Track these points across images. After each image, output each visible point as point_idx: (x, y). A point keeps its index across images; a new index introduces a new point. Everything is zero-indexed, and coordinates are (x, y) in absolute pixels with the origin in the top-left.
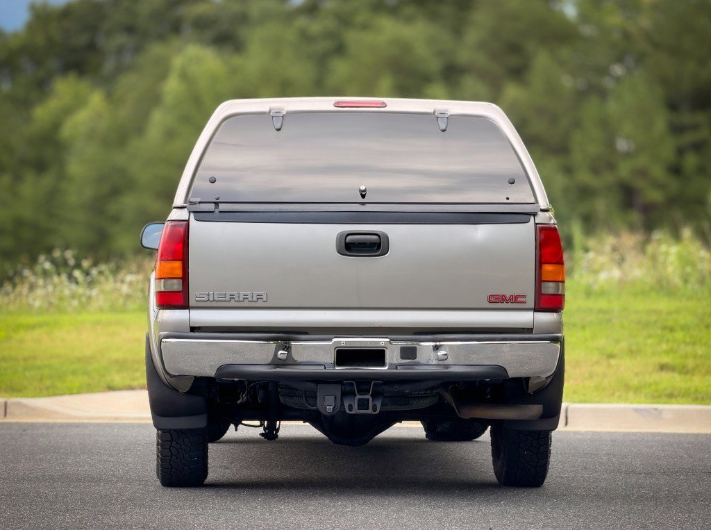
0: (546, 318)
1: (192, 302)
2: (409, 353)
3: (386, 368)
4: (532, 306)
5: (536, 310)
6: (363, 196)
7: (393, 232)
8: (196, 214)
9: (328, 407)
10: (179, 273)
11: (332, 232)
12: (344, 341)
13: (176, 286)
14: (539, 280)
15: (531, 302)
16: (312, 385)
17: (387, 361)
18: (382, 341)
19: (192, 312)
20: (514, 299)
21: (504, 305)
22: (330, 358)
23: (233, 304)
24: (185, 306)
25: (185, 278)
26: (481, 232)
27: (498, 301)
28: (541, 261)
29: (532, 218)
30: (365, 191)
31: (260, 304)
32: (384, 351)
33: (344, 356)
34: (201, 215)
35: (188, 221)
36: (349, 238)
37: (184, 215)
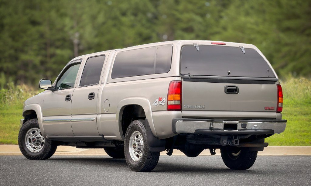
0: (278, 114)
1: (183, 109)
2: (244, 126)
3: (238, 130)
4: (276, 111)
6: (229, 74)
7: (240, 86)
8: (184, 79)
9: (225, 143)
10: (179, 99)
11: (222, 86)
12: (226, 122)
13: (177, 103)
14: (278, 103)
15: (276, 110)
16: (218, 137)
17: (238, 128)
18: (237, 122)
19: (183, 112)
20: (271, 108)
21: (269, 110)
22: (222, 127)
23: (195, 109)
24: (181, 110)
25: (181, 100)
26: (263, 86)
27: (267, 109)
28: (278, 97)
29: (276, 82)
30: (229, 72)
31: (203, 109)
32: (237, 125)
33: (226, 127)
34: (186, 79)
35: (181, 81)
36: (228, 88)
37: (179, 79)
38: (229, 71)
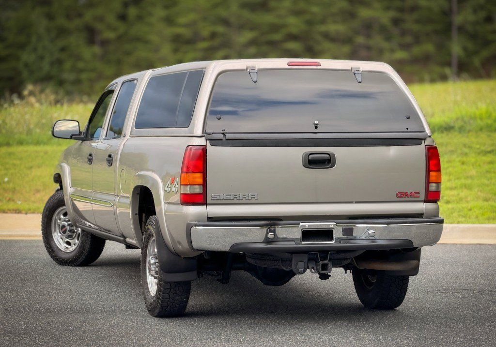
0: (430, 206)
1: (209, 201)
2: (348, 232)
3: (333, 242)
4: (423, 199)
5: (425, 202)
6: (316, 128)
7: (338, 152)
8: (212, 141)
9: (300, 269)
10: (200, 181)
11: (298, 153)
12: (307, 225)
13: (198, 190)
14: (428, 182)
15: (423, 197)
16: (288, 255)
17: (334, 236)
18: (331, 224)
19: (209, 207)
20: (413, 195)
21: (407, 199)
22: (298, 235)
23: (235, 201)
24: (205, 203)
25: (204, 185)
26: (393, 151)
27: (403, 197)
28: (429, 171)
29: (423, 141)
30: (317, 124)
31: (253, 201)
32: (332, 231)
33: (307, 235)
34: (215, 142)
35: (205, 146)
36: (311, 156)
37: (202, 142)
38: (316, 122)
